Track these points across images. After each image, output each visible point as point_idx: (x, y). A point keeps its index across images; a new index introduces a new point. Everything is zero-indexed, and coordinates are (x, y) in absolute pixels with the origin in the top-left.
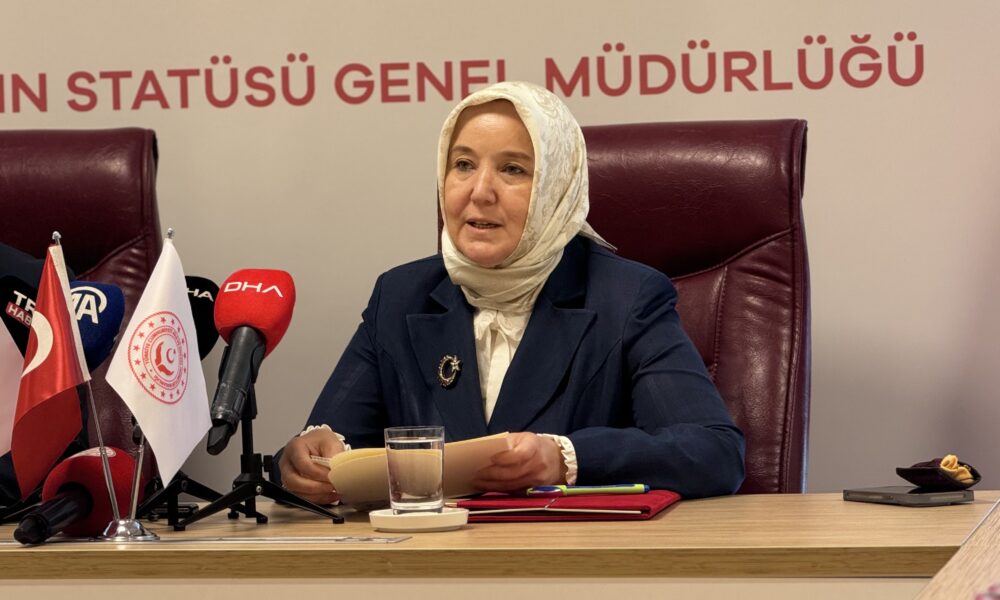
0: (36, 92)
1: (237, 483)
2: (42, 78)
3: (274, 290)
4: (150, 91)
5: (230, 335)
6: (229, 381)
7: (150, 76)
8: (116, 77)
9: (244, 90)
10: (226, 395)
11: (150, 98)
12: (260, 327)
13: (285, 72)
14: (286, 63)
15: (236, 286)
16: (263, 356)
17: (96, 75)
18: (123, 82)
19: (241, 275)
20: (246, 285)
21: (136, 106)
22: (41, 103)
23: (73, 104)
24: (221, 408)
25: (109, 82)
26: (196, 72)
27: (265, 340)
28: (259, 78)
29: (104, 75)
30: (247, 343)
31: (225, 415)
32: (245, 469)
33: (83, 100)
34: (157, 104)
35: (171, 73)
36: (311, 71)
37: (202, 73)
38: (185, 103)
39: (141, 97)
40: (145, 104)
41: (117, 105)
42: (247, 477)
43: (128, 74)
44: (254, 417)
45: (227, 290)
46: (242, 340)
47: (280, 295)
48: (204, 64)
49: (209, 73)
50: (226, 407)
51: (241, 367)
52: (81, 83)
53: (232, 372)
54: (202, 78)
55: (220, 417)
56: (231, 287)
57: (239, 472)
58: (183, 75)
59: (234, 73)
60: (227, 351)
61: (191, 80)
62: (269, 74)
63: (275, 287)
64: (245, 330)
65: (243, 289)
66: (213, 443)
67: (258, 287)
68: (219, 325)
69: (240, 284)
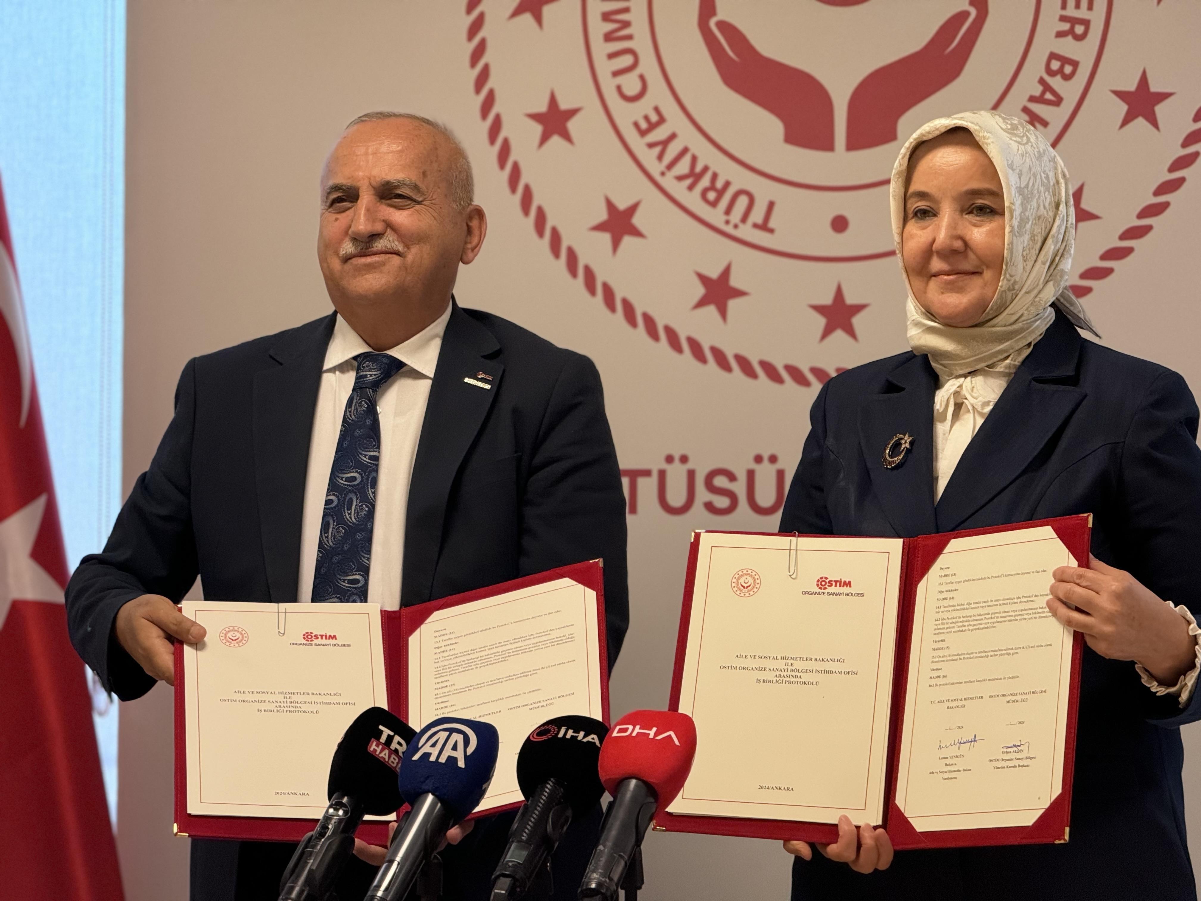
3: (670, 736)
5: (617, 786)
6: (609, 844)
9: (702, 495)
10: (603, 860)
12: (650, 780)
13: (751, 475)
14: (753, 465)
15: (626, 730)
19: (634, 718)
20: (637, 729)
24: (595, 875)
26: (647, 473)
27: (657, 796)
28: (720, 481)
30: (634, 798)
31: (600, 884)
36: (781, 474)
37: (655, 474)
38: (633, 509)
45: (615, 734)
46: (628, 795)
47: (677, 743)
48: (656, 464)
49: (662, 474)
50: (602, 875)
51: (624, 828)
53: (614, 832)
54: (654, 480)
55: (593, 886)
56: (620, 731)
58: (635, 476)
59: (691, 474)
60: (611, 805)
61: (641, 481)
62: (732, 477)
63: (671, 733)
64: (633, 782)
65: (634, 734)
67: (652, 733)
68: (603, 776)
69: (631, 727)
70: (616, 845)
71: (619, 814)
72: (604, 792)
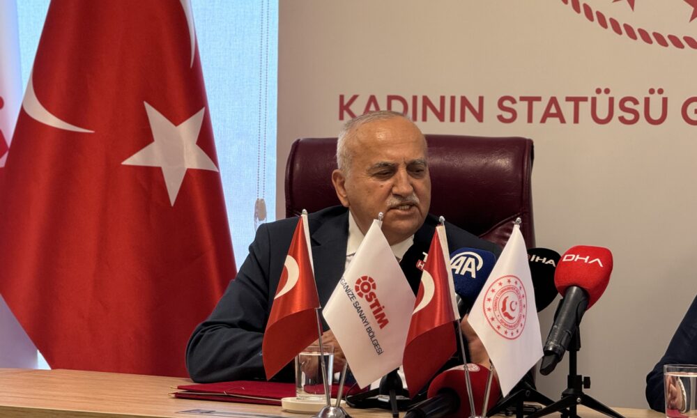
0: (476, 108)
1: (564, 395)
2: (481, 99)
3: (597, 262)
4: (553, 111)
5: (565, 290)
6: (560, 325)
7: (553, 101)
8: (530, 100)
9: (618, 112)
10: (557, 334)
11: (553, 115)
12: (584, 287)
13: (647, 100)
14: (648, 95)
15: (571, 258)
16: (586, 309)
17: (517, 99)
18: (535, 104)
19: (576, 250)
20: (578, 257)
21: (543, 121)
22: (479, 117)
23: (501, 118)
24: (552, 343)
25: (526, 104)
26: (585, 99)
28: (629, 104)
29: (522, 99)
30: (576, 297)
31: (555, 348)
32: (570, 385)
33: (508, 115)
34: (557, 120)
35: (568, 99)
36: (665, 101)
37: (590, 100)
38: (576, 120)
39: (547, 115)
40: (549, 120)
41: (530, 120)
42: (571, 391)
43: (539, 99)
44: (578, 350)
45: (564, 260)
46: (572, 296)
47: (601, 265)
48: (590, 94)
49: (594, 100)
50: (556, 343)
51: (569, 315)
52: (507, 104)
53: (563, 318)
54: (589, 103)
55: (551, 349)
56: (568, 258)
57: (566, 388)
58: (576, 101)
59: (611, 100)
60: (562, 302)
61: (581, 104)
62: (636, 102)
63: (598, 260)
64: (575, 289)
65: (576, 260)
66: (544, 367)
67: (586, 259)
68: (557, 284)
69: (574, 256)
70: (565, 325)
71: (567, 306)
72: (557, 293)
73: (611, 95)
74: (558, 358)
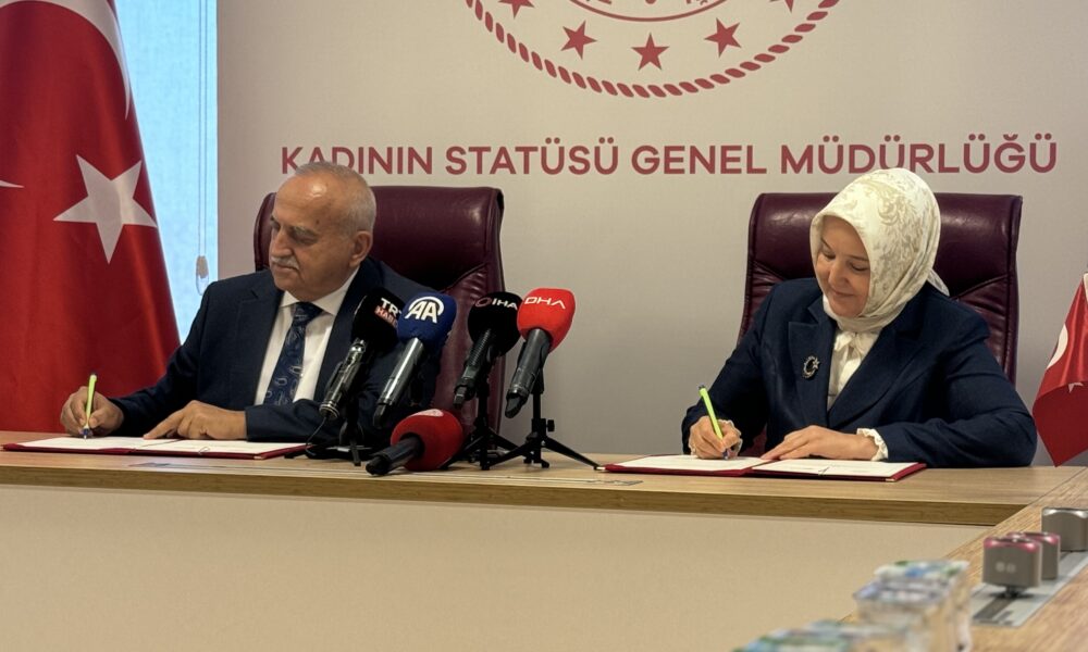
0: (425, 159)
1: (527, 438)
2: (429, 150)
3: (559, 304)
4: (503, 161)
5: (528, 333)
6: (524, 367)
7: (503, 151)
8: (480, 151)
9: (568, 162)
10: (521, 377)
11: (503, 166)
12: (548, 330)
13: (597, 150)
14: (598, 144)
15: (532, 300)
16: (549, 351)
17: (466, 150)
18: (485, 154)
19: (537, 293)
20: (540, 299)
21: (493, 171)
22: (428, 168)
23: (449, 169)
24: (516, 385)
25: (475, 154)
26: (535, 149)
27: (551, 340)
28: (579, 154)
29: (471, 149)
30: (539, 340)
31: (519, 391)
32: (534, 429)
33: (457, 166)
34: (507, 170)
35: (518, 149)
36: (615, 150)
37: (540, 150)
38: (526, 171)
39: (497, 165)
40: (498, 170)
41: (480, 171)
42: (535, 435)
43: (488, 149)
44: (542, 394)
45: (527, 302)
46: (535, 338)
47: (564, 307)
48: (541, 144)
49: (544, 150)
50: (520, 385)
51: (533, 357)
52: (456, 154)
53: (527, 360)
54: (539, 153)
55: (515, 391)
56: (530, 301)
57: (530, 431)
58: (526, 150)
59: (561, 150)
60: (525, 345)
61: (531, 154)
62: (586, 151)
63: (560, 302)
64: (538, 331)
65: (538, 302)
66: (509, 409)
67: (549, 302)
68: (520, 328)
69: (536, 298)
70: (529, 367)
71: (530, 350)
72: (519, 337)
73: (560, 144)
74: (523, 400)
